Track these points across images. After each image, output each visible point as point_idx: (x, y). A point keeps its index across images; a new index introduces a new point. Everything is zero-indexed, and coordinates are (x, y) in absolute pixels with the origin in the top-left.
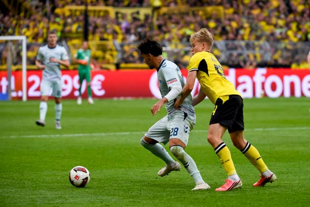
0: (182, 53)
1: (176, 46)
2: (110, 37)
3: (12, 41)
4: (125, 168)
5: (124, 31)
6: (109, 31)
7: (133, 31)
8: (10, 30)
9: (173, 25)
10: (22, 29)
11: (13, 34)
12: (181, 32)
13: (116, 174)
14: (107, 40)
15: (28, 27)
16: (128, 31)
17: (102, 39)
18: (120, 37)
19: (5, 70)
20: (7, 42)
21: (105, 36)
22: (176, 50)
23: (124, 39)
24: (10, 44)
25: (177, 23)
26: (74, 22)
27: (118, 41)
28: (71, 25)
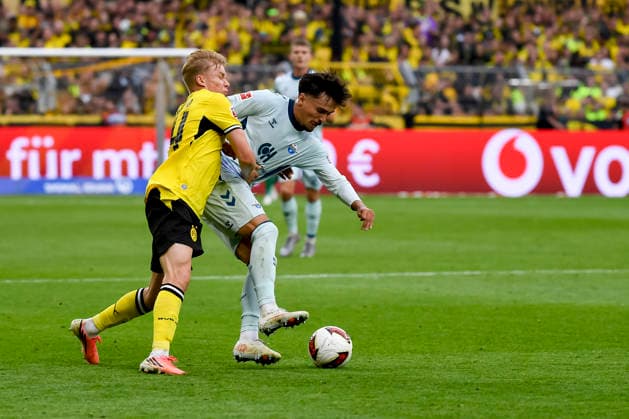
0: (558, 93)
1: (545, 77)
2: (392, 54)
3: (166, 59)
4: (423, 353)
5: (424, 39)
6: (390, 40)
7: (445, 40)
8: (164, 36)
9: (537, 30)
10: (190, 31)
11: (168, 44)
12: (556, 44)
13: (403, 368)
14: (385, 60)
15: (204, 27)
16: (433, 41)
17: (373, 58)
18: (416, 53)
19: (151, 125)
20: (155, 61)
21: (381, 51)
22: (543, 86)
23: (424, 59)
24: (163, 66)
25: (546, 23)
26: (310, 19)
27: (411, 64)
28: (303, 24)
